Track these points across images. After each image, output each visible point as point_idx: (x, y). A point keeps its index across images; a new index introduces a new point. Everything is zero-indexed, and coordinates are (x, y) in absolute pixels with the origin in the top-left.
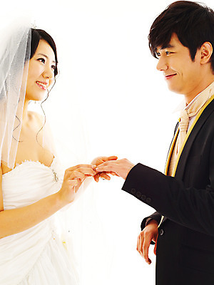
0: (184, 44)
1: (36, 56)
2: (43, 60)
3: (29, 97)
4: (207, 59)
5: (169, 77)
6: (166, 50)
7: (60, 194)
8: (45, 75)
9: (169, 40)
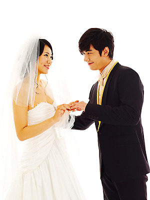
0: (96, 49)
1: (44, 53)
2: (47, 55)
3: (40, 72)
4: (107, 55)
5: (89, 64)
6: (88, 52)
7: (54, 117)
8: (49, 62)
9: (90, 48)
